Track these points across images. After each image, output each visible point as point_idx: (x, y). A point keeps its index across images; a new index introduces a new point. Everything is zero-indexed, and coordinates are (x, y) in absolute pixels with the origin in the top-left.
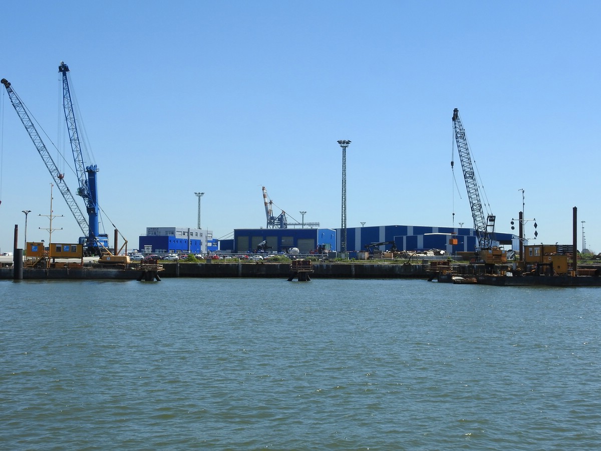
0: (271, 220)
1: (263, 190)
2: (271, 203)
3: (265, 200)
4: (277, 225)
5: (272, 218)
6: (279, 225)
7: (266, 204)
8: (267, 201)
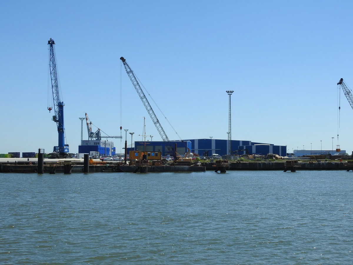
0: (91, 134)
1: (86, 115)
2: (91, 123)
3: (87, 121)
4: (95, 137)
5: (92, 133)
6: (97, 137)
7: (87, 124)
8: (88, 122)
